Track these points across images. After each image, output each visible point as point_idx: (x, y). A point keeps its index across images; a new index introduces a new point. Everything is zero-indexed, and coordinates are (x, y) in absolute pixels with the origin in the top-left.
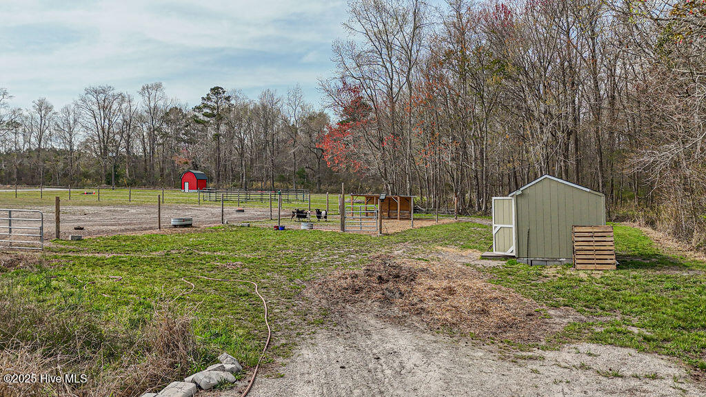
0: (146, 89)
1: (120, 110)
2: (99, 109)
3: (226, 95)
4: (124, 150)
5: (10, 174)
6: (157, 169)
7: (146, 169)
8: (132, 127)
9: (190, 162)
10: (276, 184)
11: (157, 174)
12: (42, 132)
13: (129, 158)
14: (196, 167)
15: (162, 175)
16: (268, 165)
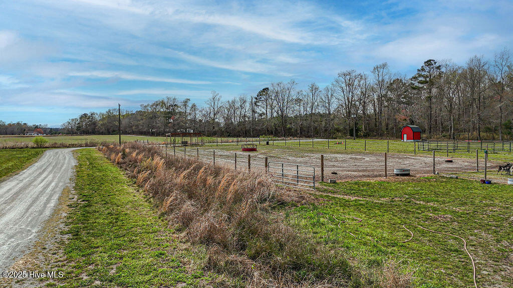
0: (376, 68)
1: (359, 86)
2: (346, 86)
3: (437, 65)
4: (362, 112)
5: (296, 131)
6: (384, 124)
7: (376, 125)
8: (367, 96)
9: (408, 119)
10: (482, 134)
11: (384, 128)
12: (313, 104)
13: (364, 117)
14: (412, 123)
15: (387, 129)
16: (475, 119)
